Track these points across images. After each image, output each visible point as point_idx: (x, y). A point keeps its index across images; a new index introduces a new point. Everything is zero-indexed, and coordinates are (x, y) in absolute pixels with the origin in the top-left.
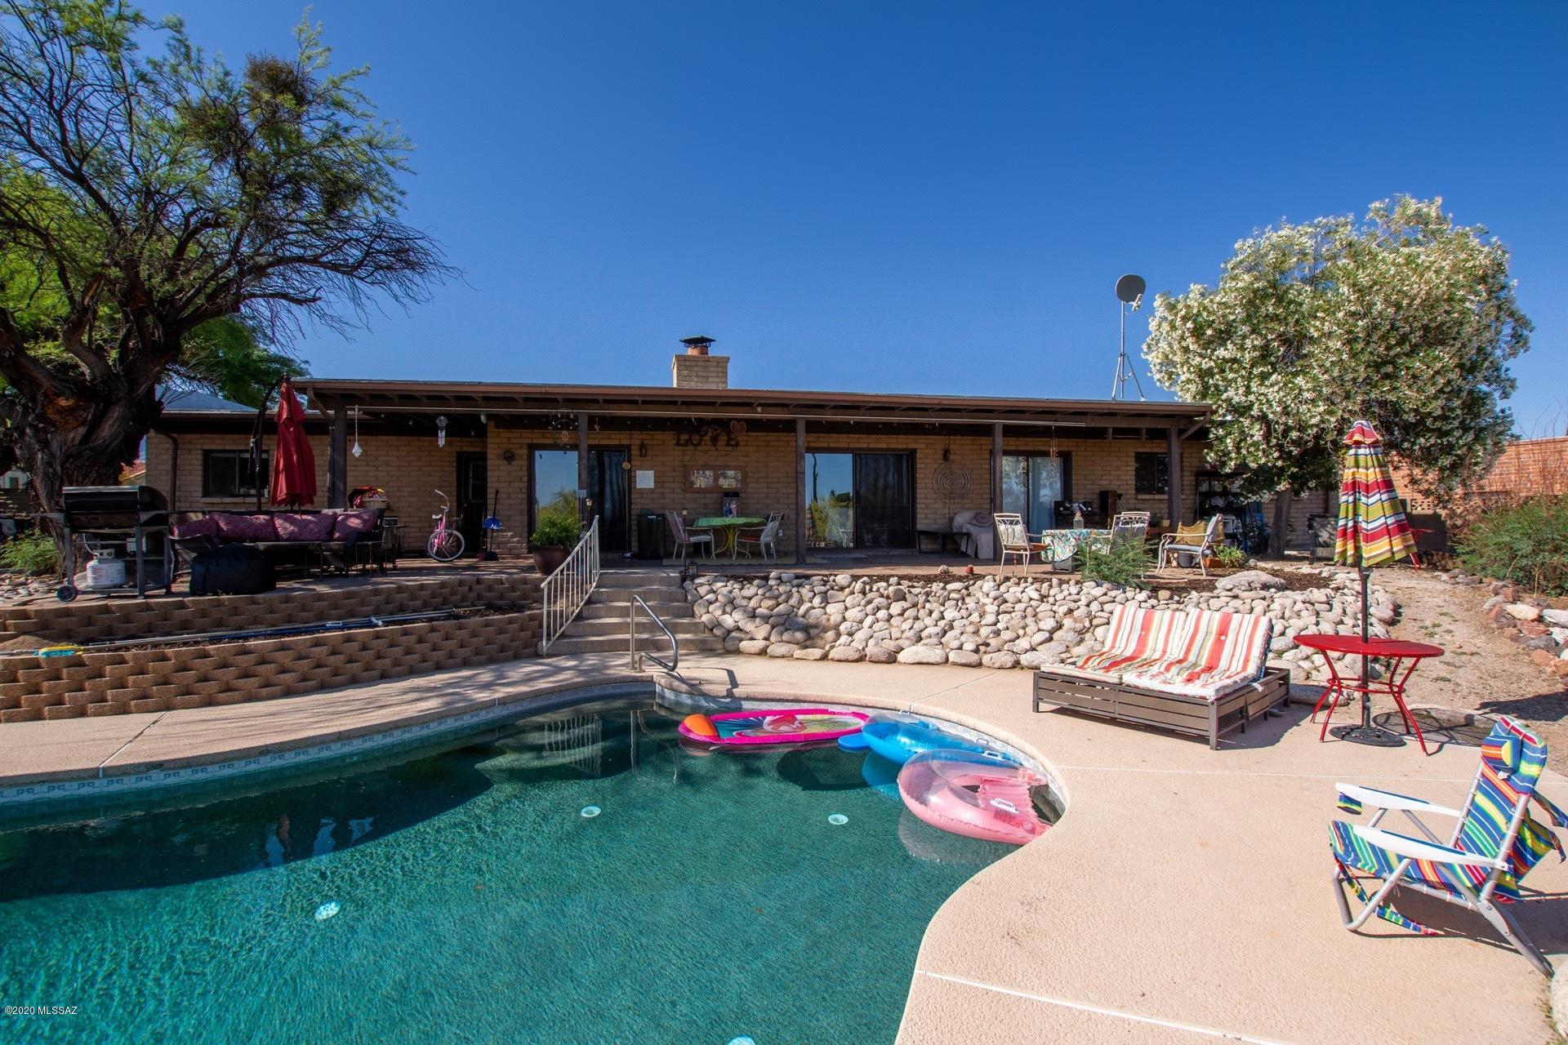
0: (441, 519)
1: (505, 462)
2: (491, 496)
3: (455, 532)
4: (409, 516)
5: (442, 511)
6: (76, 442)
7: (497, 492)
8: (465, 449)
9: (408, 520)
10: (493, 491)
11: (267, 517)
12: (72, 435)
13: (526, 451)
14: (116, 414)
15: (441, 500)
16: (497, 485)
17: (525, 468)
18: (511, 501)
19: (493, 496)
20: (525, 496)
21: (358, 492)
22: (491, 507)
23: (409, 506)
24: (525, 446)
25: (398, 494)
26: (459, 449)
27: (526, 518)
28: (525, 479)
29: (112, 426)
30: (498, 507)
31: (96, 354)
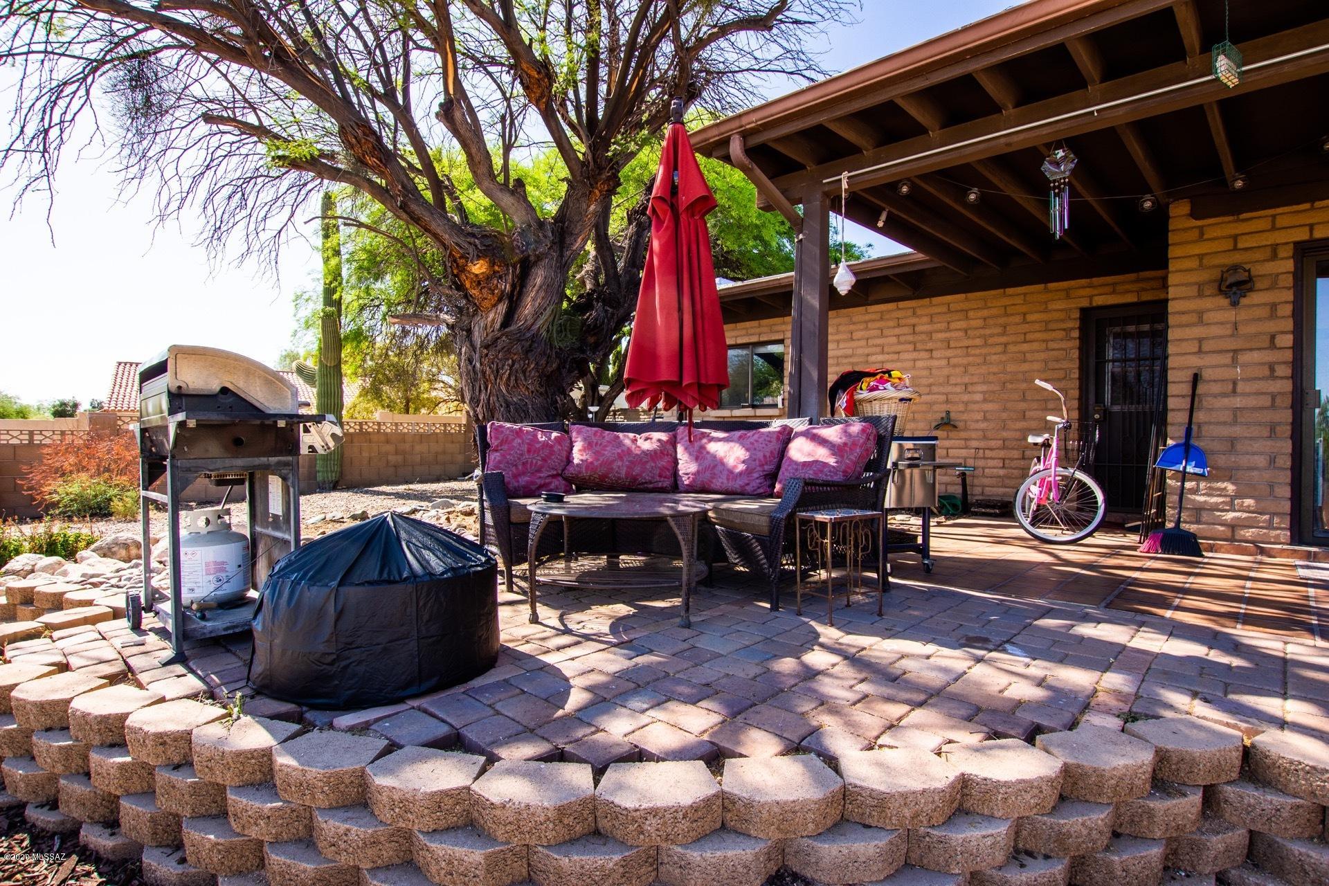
0: (1046, 445)
1: (1224, 302)
2: (1177, 389)
3: (1080, 475)
4: (985, 438)
5: (1049, 427)
6: (497, 326)
7: (1196, 379)
8: (1099, 301)
9: (982, 444)
10: (1187, 375)
11: (663, 436)
12: (491, 316)
13: (1289, 265)
14: (539, 281)
15: (1046, 402)
16: (1195, 361)
17: (1287, 310)
18: (1238, 402)
19: (1186, 389)
20: (1287, 386)
21: (850, 380)
22: (1177, 418)
23: (985, 419)
24: (1286, 252)
25: (966, 397)
26: (1085, 303)
27: (1287, 446)
28: (1287, 340)
29: (534, 300)
30: (1200, 416)
31: (513, 193)
